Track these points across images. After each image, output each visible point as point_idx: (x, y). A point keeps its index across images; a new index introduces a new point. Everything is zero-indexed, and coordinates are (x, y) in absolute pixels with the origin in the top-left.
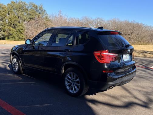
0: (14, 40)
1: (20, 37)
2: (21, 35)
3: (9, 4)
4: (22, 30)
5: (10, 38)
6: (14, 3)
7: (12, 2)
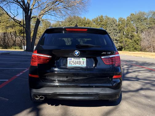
0: (129, 51)
1: (135, 48)
2: (136, 46)
3: (128, 17)
4: (138, 40)
5: (126, 49)
6: (133, 14)
7: (131, 15)
